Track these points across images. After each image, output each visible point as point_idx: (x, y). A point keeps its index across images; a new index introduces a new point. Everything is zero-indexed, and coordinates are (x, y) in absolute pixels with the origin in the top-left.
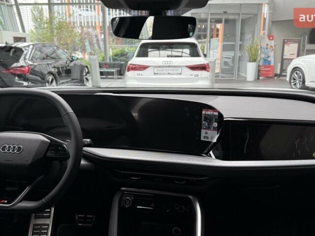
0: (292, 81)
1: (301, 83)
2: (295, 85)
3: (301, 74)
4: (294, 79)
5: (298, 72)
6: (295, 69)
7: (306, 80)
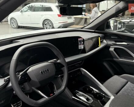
0: (12, 24)
1: (16, 25)
2: (13, 25)
3: (15, 21)
4: (12, 23)
5: (14, 20)
6: (12, 19)
7: (18, 23)
